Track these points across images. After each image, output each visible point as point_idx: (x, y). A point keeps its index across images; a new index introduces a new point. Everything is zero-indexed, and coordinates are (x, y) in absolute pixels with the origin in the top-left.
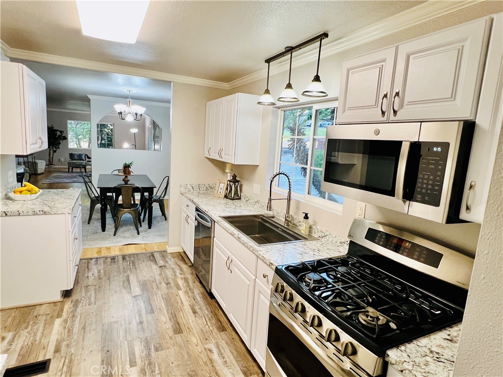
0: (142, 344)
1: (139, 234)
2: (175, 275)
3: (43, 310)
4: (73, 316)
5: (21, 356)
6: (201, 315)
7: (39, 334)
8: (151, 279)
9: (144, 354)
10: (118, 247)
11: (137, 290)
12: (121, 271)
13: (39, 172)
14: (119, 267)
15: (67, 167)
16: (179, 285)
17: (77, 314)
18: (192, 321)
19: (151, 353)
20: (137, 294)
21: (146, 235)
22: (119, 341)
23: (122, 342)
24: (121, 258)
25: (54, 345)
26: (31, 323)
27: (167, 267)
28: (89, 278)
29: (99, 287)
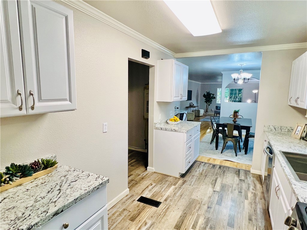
0: (205, 220)
1: (236, 156)
2: (248, 189)
3: (170, 179)
4: (180, 188)
5: (153, 195)
6: (254, 224)
7: (163, 189)
8: (230, 185)
9: (202, 226)
10: (220, 160)
11: (218, 188)
12: (215, 174)
13: (200, 116)
14: (214, 171)
15: (214, 113)
16: (248, 196)
17: (182, 187)
18: (245, 224)
19: (207, 228)
20: (217, 190)
21: (241, 158)
22: (193, 211)
23: (195, 213)
24: (218, 167)
25: (166, 197)
26: (163, 183)
27: (245, 181)
28: (197, 172)
29: (199, 179)
